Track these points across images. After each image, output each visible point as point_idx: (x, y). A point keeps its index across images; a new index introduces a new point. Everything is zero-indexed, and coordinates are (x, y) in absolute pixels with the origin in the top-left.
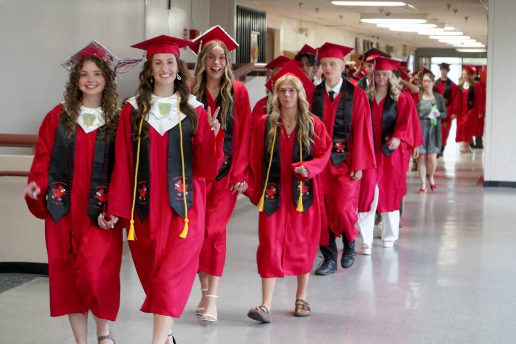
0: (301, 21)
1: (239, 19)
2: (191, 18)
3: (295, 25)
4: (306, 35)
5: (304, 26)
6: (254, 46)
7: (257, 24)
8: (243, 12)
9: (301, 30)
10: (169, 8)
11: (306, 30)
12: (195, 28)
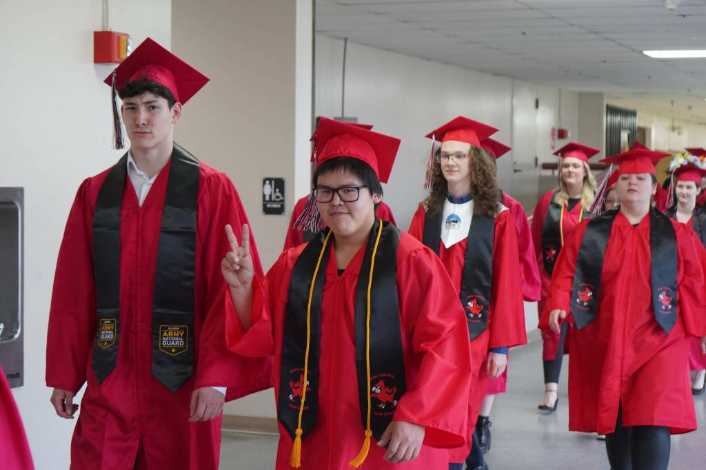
0: (673, 119)
1: (609, 118)
2: (559, 117)
3: (667, 123)
4: (679, 134)
5: (677, 124)
6: (624, 144)
7: (628, 121)
8: (612, 110)
9: (673, 129)
10: (537, 106)
11: (679, 128)
12: (564, 127)
